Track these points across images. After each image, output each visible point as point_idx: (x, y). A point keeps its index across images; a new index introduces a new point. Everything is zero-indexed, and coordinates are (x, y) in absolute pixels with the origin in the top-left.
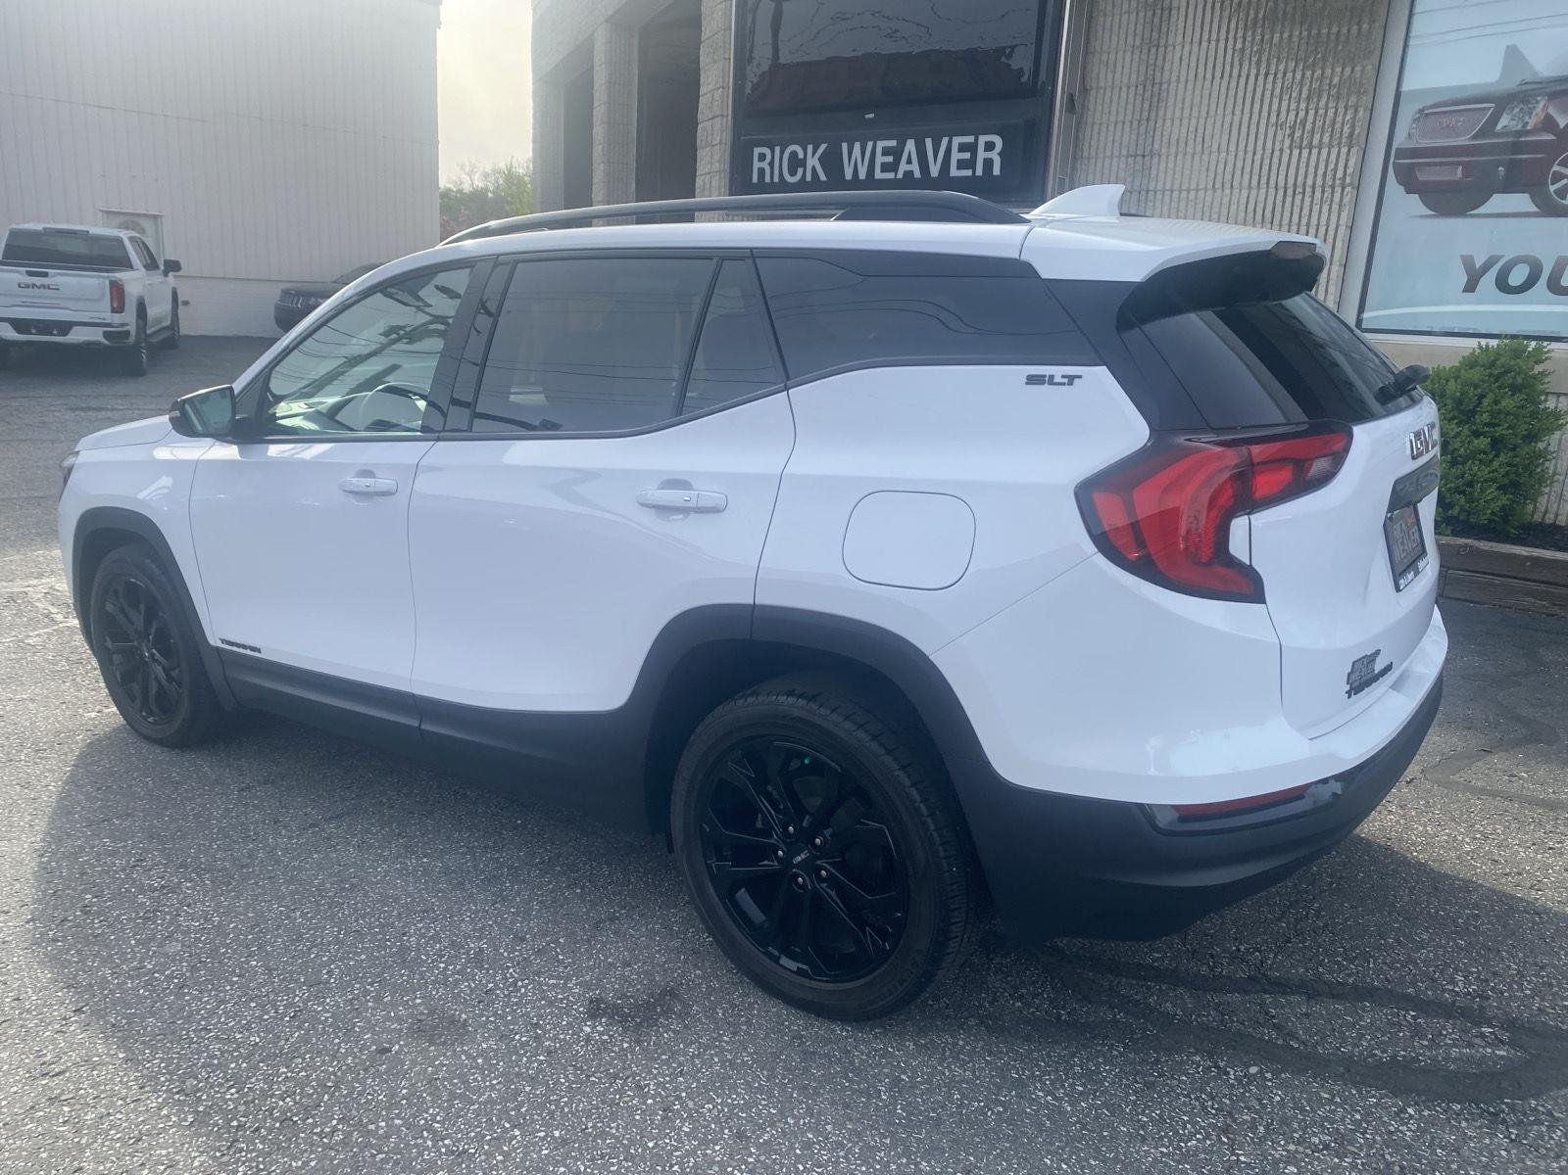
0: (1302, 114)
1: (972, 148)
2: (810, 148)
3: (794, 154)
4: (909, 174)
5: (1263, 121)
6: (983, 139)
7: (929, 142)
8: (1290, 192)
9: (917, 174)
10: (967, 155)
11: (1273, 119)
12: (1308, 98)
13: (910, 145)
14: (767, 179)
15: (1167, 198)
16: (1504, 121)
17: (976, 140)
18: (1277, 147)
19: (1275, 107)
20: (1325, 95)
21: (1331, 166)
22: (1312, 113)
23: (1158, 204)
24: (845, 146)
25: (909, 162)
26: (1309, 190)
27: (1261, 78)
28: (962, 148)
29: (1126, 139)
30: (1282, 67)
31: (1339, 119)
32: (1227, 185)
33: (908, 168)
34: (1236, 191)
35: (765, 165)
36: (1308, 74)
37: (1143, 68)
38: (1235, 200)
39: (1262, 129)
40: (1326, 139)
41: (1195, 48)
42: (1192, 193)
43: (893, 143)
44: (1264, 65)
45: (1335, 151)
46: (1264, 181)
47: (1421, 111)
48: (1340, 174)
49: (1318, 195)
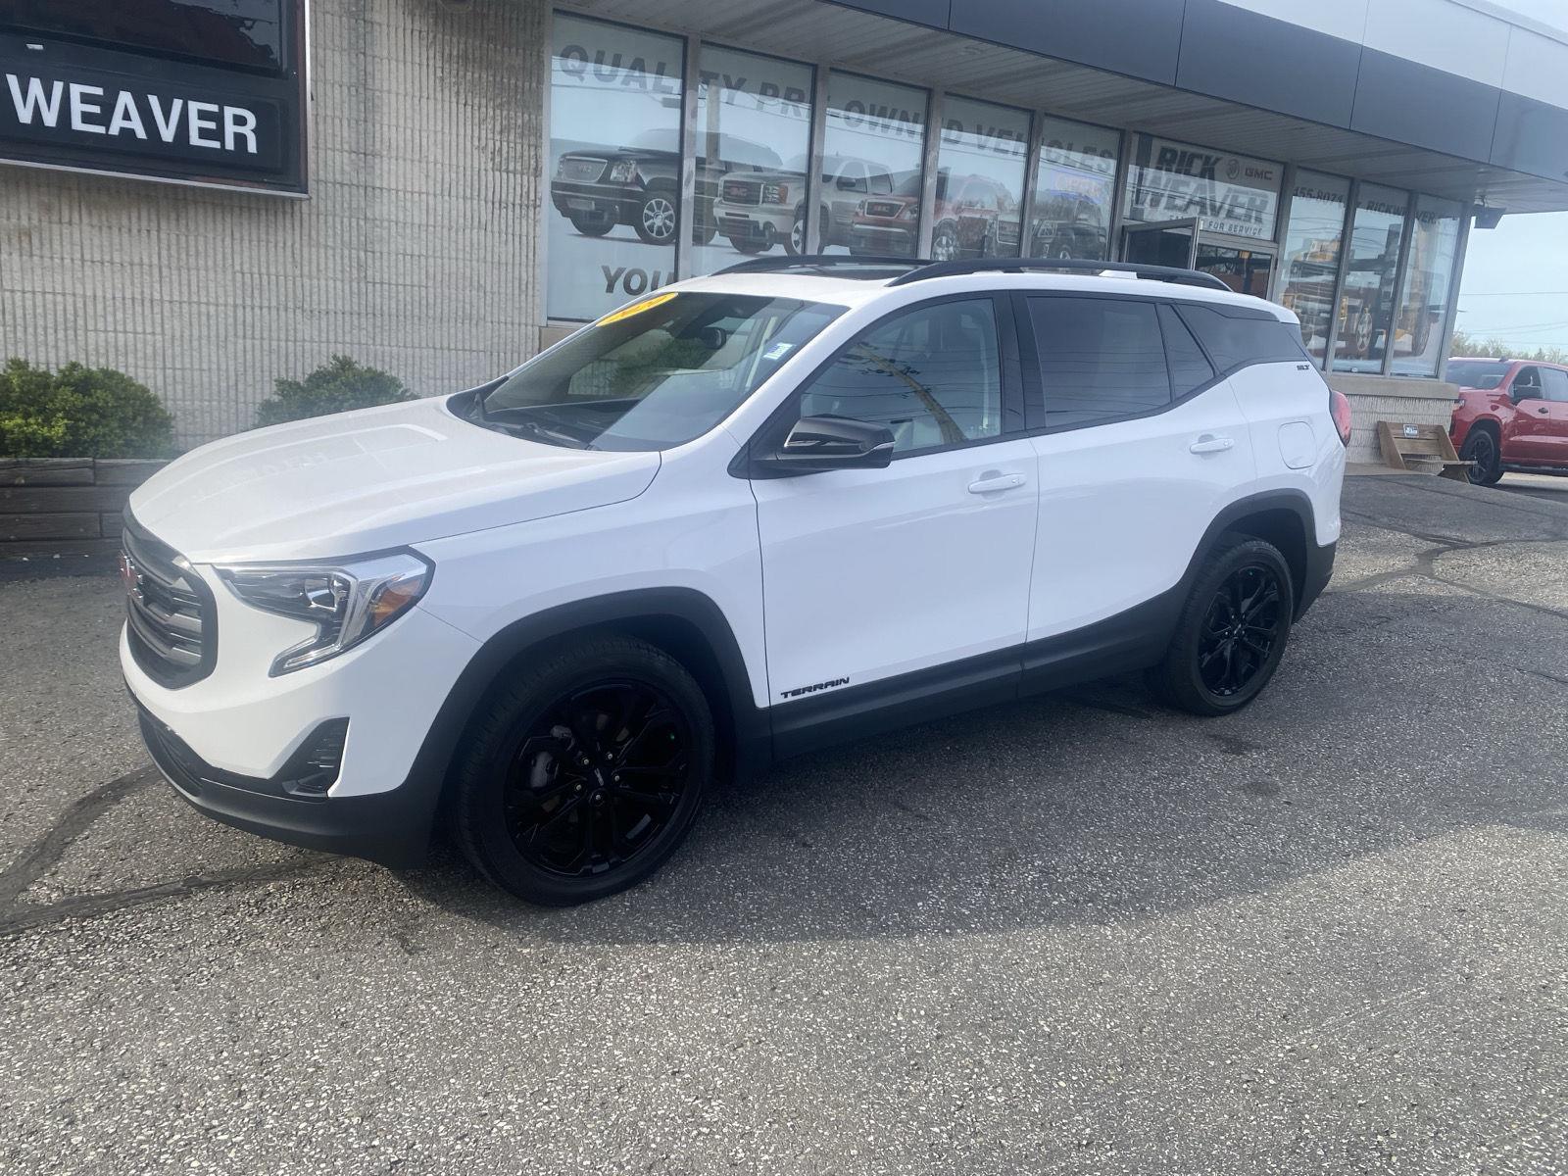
0: (498, 144)
4: (128, 132)
5: (469, 144)
6: (230, 112)
7: (154, 100)
8: (497, 205)
9: (141, 134)
11: (476, 142)
12: (501, 132)
13: (125, 99)
15: (393, 197)
16: (614, 174)
17: (222, 110)
18: (483, 167)
19: (476, 134)
20: (513, 131)
21: (525, 190)
22: (505, 144)
23: (385, 201)
24: (13, 81)
25: (127, 116)
26: (510, 206)
27: (461, 106)
28: (203, 116)
29: (346, 134)
30: (476, 101)
31: (526, 153)
32: (446, 193)
33: (126, 124)
36: (498, 112)
37: (354, 70)
38: (454, 206)
39: (468, 149)
40: (519, 168)
41: (401, 66)
42: (416, 195)
44: (462, 96)
45: (525, 177)
47: (564, 156)
48: (532, 197)
49: (518, 210)
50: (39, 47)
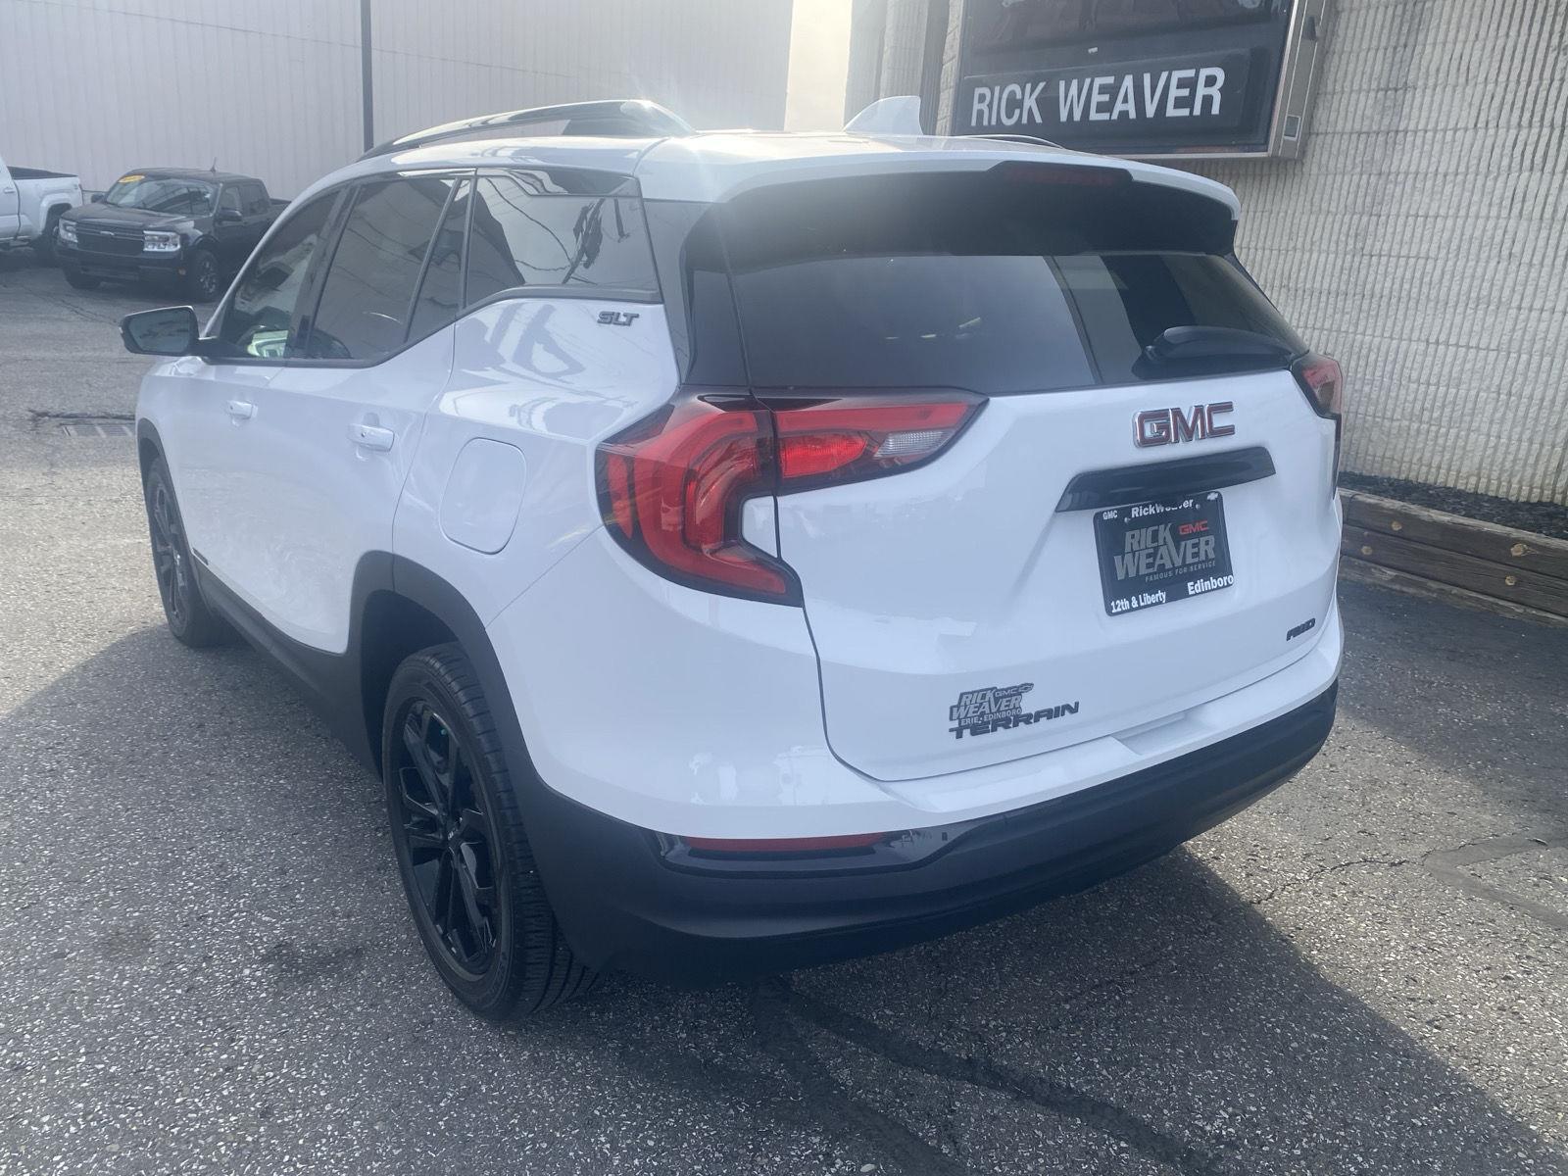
1: (1190, 84)
2: (1028, 86)
3: (1013, 93)
4: (1124, 114)
5: (1543, 45)
6: (1205, 72)
7: (1147, 78)
9: (1133, 115)
10: (1185, 92)
11: (1555, 41)
14: (985, 123)
15: (1419, 142)
17: (1197, 74)
23: (1408, 146)
24: (1062, 84)
25: (1125, 100)
28: (1181, 84)
29: (1377, 69)
32: (1492, 125)
33: (1124, 107)
34: (1502, 131)
35: (984, 107)
38: (1499, 142)
39: (1540, 55)
42: (1450, 134)
43: (1110, 80)
46: (1537, 119)
50: (1095, 50)
